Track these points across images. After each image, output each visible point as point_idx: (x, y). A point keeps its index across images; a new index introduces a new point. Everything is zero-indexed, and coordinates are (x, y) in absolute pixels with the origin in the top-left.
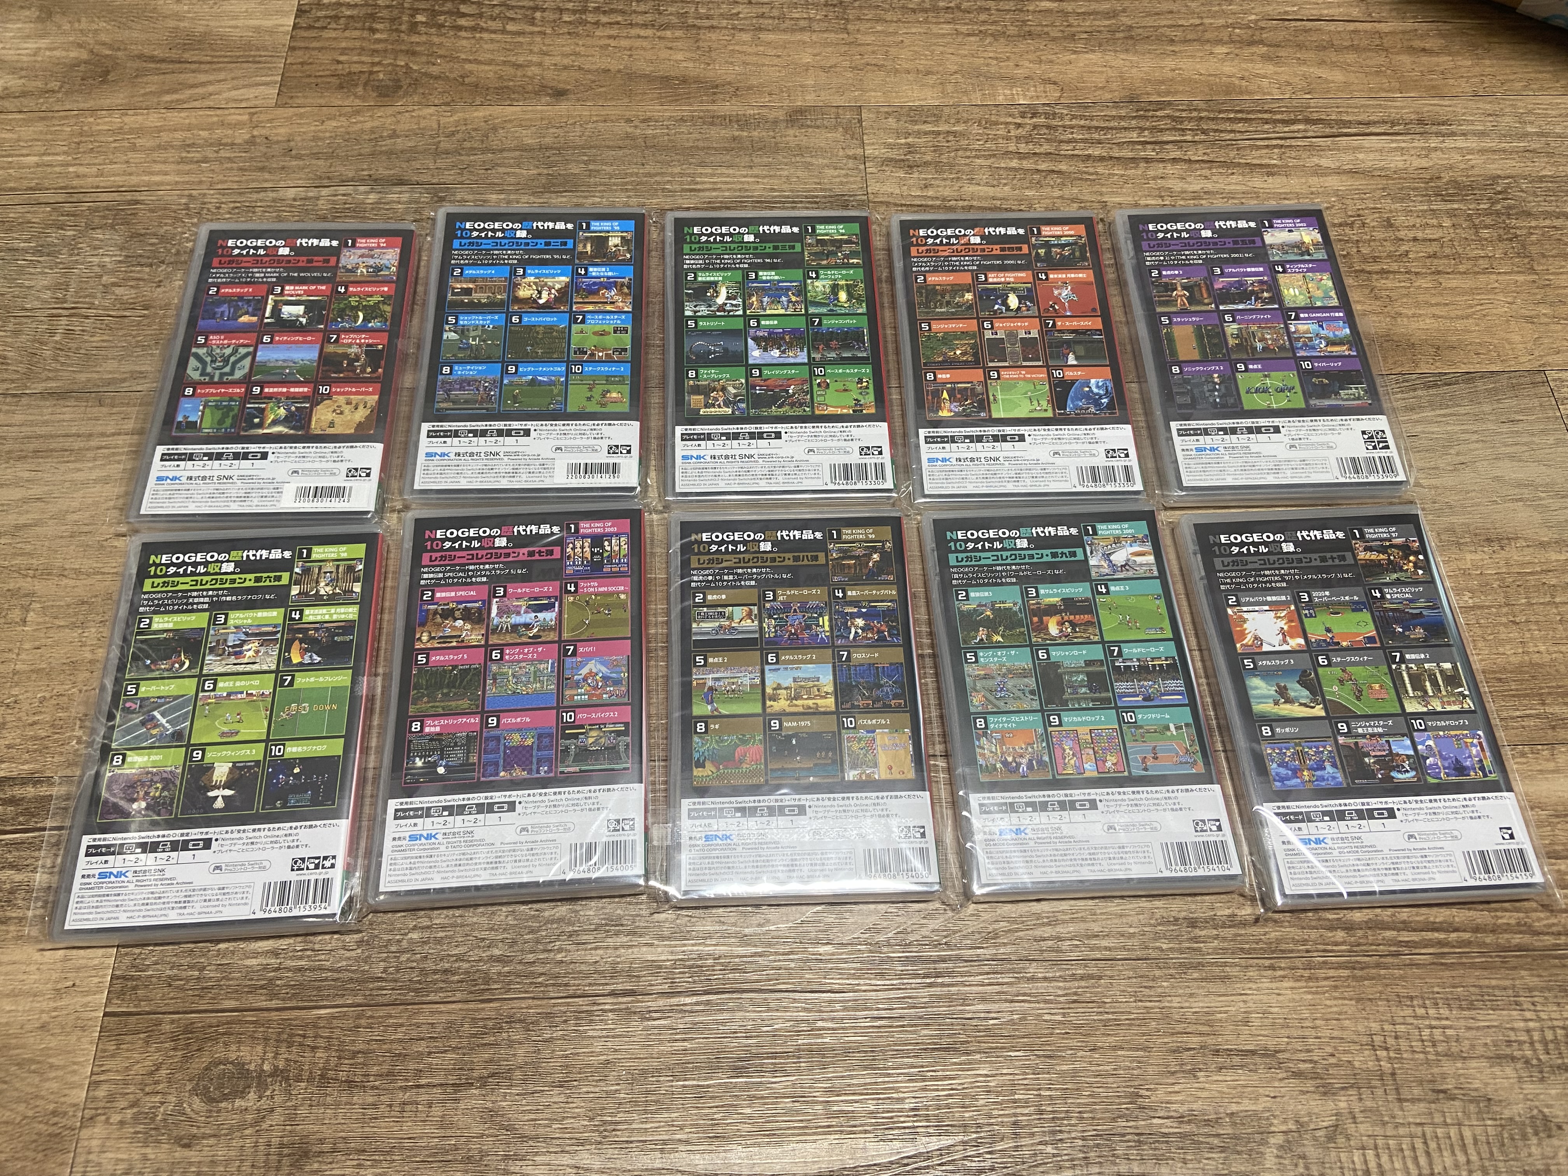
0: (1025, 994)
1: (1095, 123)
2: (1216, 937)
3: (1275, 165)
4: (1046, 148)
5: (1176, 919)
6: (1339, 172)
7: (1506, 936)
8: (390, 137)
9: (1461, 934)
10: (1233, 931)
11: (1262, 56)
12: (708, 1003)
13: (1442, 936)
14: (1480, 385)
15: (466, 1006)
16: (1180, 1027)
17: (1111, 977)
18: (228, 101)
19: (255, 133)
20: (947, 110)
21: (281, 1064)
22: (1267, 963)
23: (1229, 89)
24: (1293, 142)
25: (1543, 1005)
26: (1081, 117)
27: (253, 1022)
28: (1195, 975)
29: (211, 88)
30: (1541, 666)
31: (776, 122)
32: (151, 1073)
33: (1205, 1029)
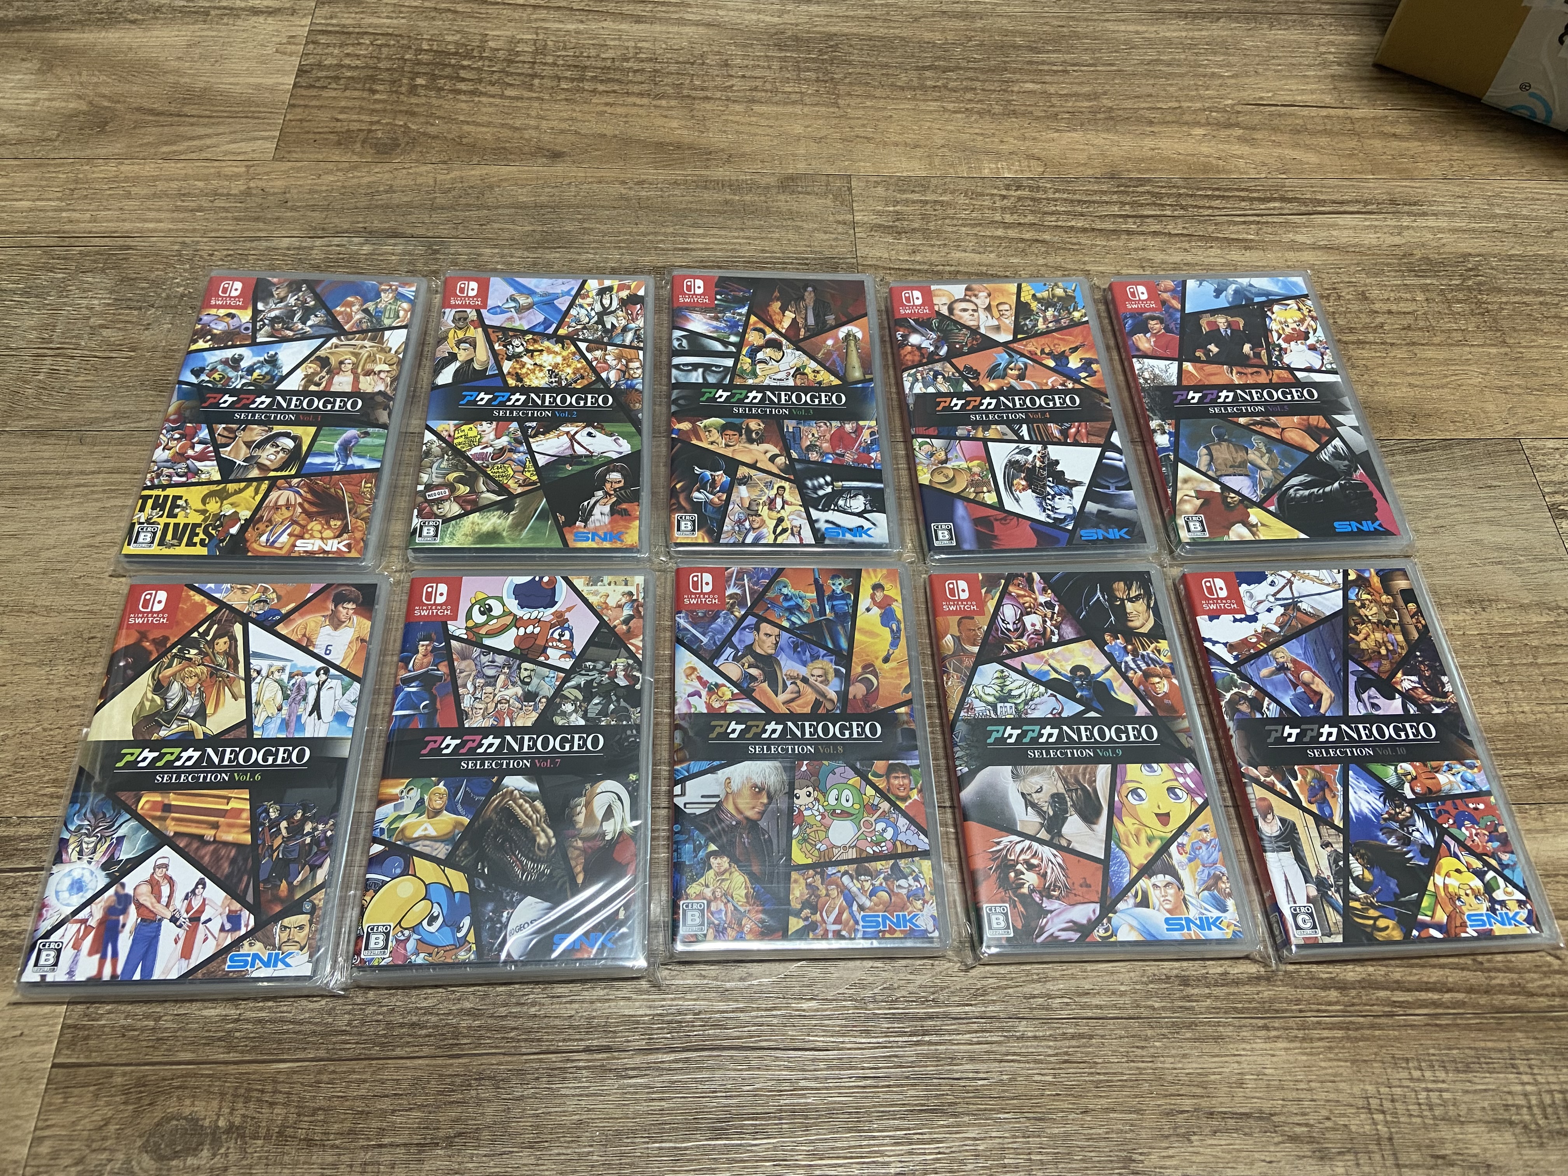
0: (1014, 1054)
1: (1077, 197)
2: (1209, 996)
3: (1252, 240)
4: (1030, 218)
5: (1168, 977)
6: (1314, 247)
7: (1501, 997)
8: (387, 192)
9: (1456, 995)
10: (1225, 990)
11: (1239, 138)
12: (687, 1060)
13: (1436, 996)
14: (1457, 452)
15: (434, 1062)
16: (1172, 1089)
17: (1102, 1037)
18: (226, 153)
19: (252, 184)
20: (934, 182)
21: (237, 1121)
22: (1261, 1023)
23: (1206, 168)
24: (1270, 219)
25: (1540, 1068)
26: (1064, 191)
27: (208, 1076)
28: (1188, 1035)
29: (208, 142)
30: (1527, 725)
31: (768, 188)
32: (100, 1128)
33: (1199, 1091)
